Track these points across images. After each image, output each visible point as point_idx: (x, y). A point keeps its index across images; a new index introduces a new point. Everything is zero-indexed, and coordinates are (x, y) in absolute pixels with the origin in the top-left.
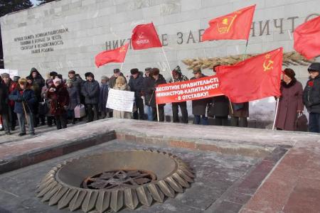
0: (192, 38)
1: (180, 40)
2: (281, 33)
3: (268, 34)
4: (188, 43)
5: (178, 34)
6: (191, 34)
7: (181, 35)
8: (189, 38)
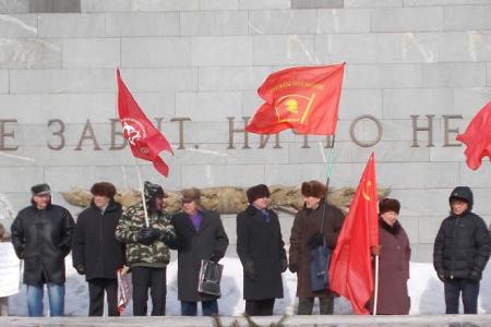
0: (92, 137)
1: (57, 141)
2: (306, 146)
3: (277, 146)
4: (79, 149)
5: (51, 123)
6: (88, 126)
7: (58, 127)
8: (83, 137)
